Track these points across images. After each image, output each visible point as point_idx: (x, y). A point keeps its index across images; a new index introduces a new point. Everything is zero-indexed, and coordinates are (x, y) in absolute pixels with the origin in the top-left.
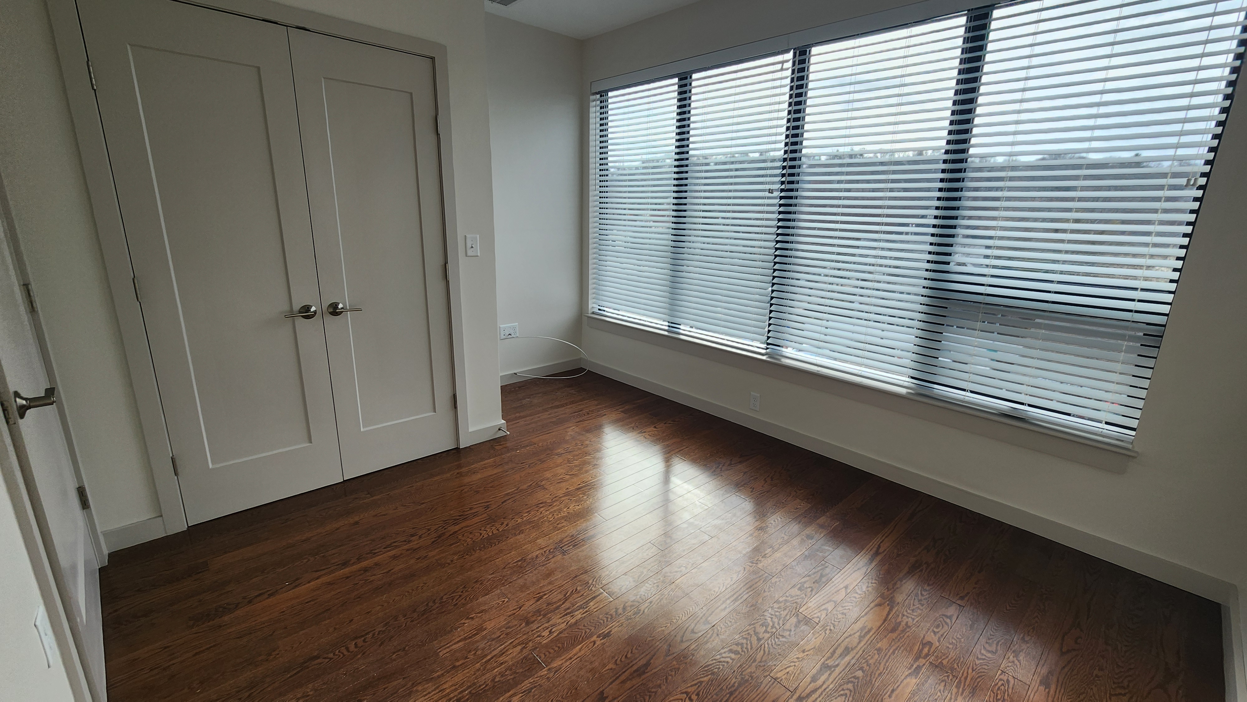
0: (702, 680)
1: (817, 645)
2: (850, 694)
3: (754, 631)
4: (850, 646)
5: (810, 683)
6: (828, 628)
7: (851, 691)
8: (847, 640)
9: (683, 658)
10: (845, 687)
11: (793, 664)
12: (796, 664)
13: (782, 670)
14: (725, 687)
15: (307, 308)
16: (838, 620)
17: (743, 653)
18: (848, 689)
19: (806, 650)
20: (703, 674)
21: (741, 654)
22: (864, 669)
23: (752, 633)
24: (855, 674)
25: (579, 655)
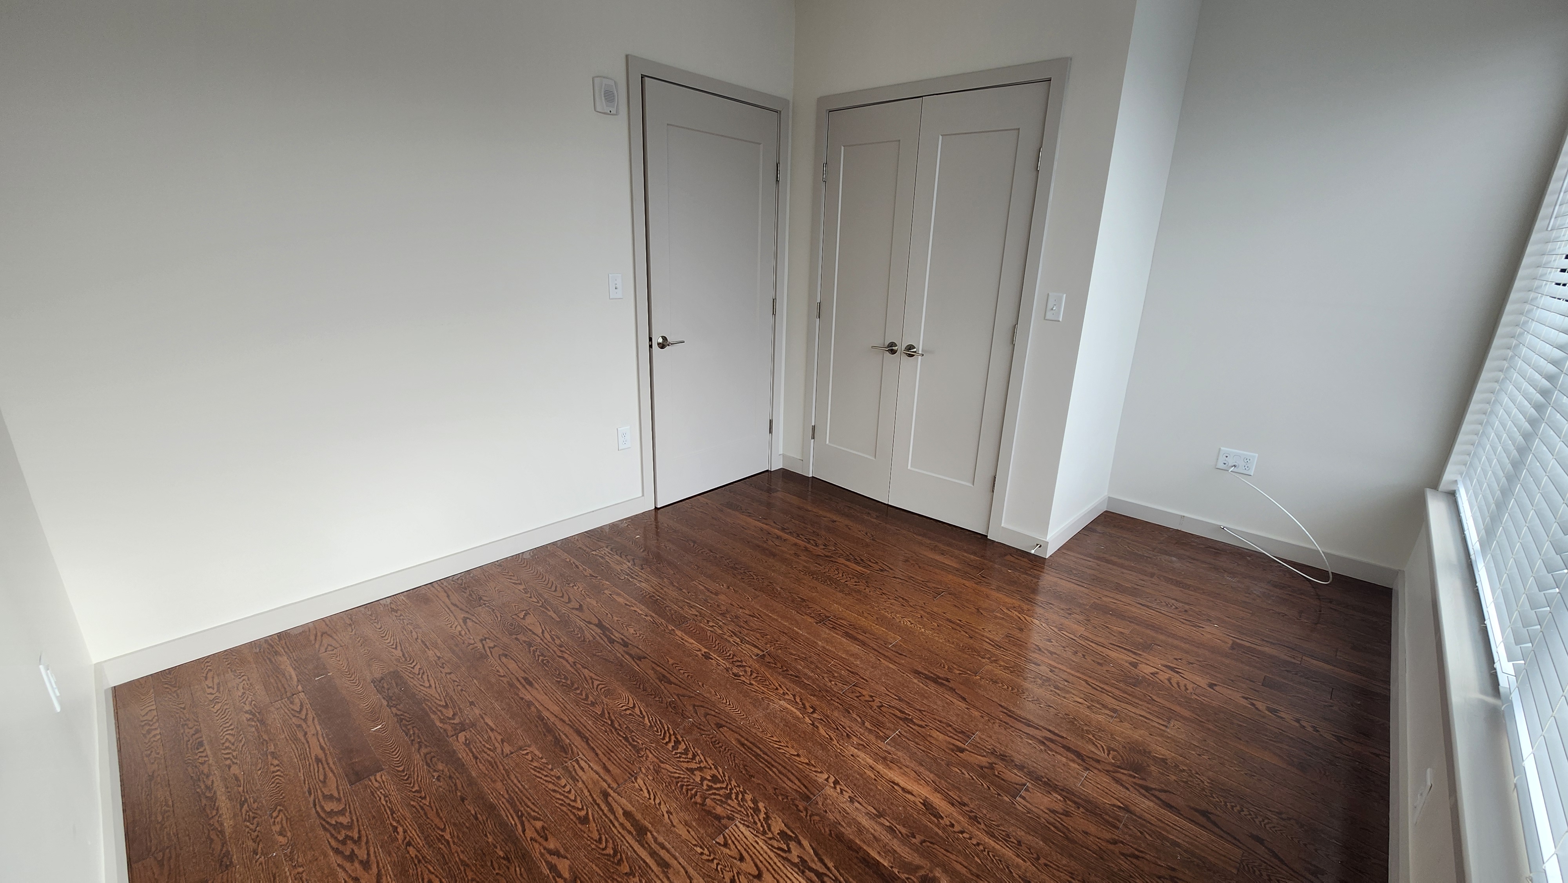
0: (646, 718)
1: (677, 830)
2: (599, 848)
3: (705, 767)
4: (671, 871)
5: (623, 809)
6: (706, 851)
7: (603, 849)
8: (682, 870)
9: (674, 707)
10: (610, 845)
11: (652, 798)
12: (652, 801)
13: (646, 785)
14: (633, 734)
15: (892, 344)
16: (719, 869)
17: (674, 753)
18: (606, 847)
19: (670, 816)
20: (652, 720)
21: (672, 752)
22: (631, 877)
23: (702, 765)
24: (625, 862)
25: (686, 643)
